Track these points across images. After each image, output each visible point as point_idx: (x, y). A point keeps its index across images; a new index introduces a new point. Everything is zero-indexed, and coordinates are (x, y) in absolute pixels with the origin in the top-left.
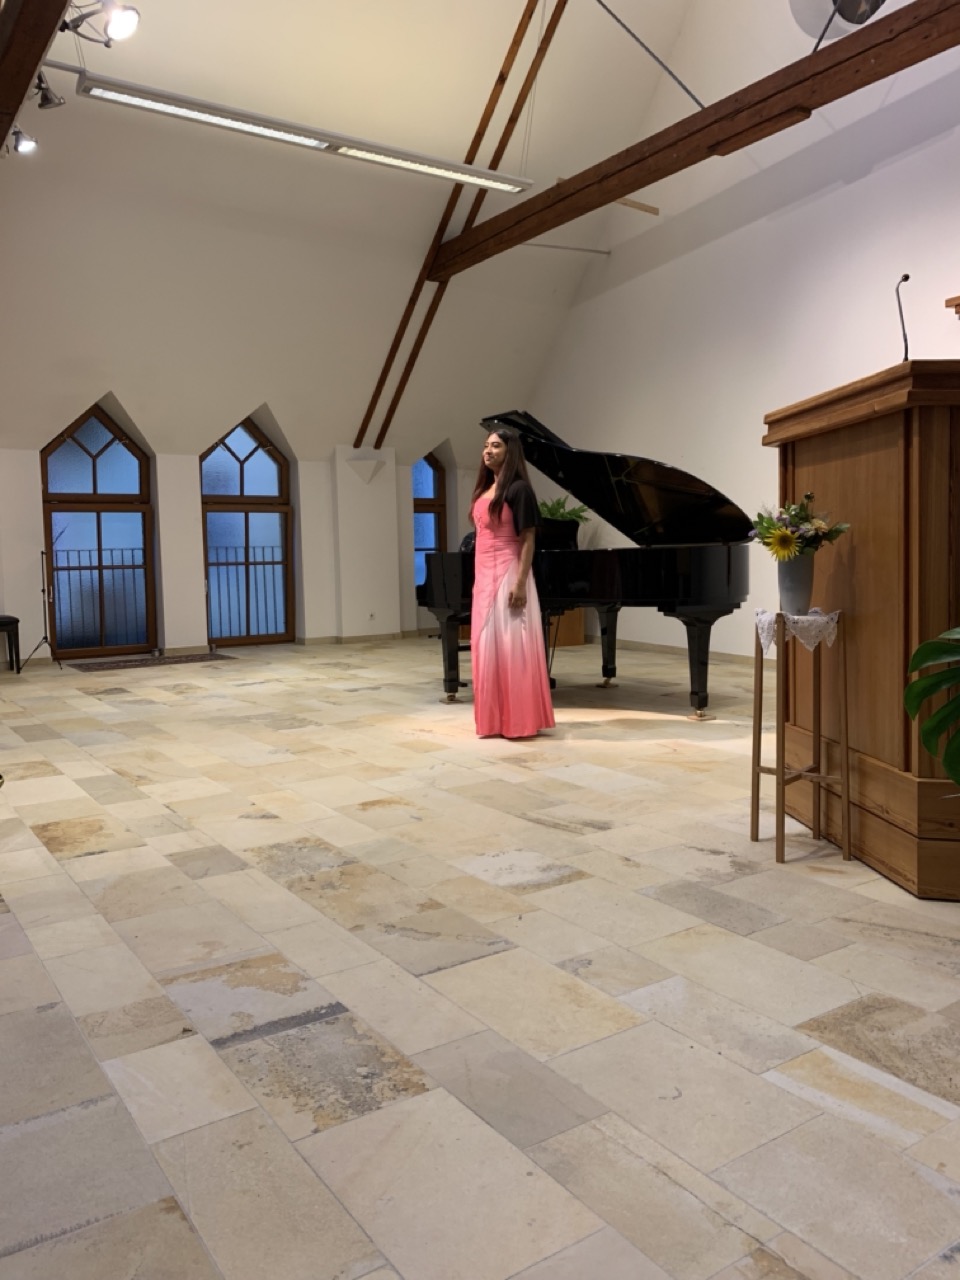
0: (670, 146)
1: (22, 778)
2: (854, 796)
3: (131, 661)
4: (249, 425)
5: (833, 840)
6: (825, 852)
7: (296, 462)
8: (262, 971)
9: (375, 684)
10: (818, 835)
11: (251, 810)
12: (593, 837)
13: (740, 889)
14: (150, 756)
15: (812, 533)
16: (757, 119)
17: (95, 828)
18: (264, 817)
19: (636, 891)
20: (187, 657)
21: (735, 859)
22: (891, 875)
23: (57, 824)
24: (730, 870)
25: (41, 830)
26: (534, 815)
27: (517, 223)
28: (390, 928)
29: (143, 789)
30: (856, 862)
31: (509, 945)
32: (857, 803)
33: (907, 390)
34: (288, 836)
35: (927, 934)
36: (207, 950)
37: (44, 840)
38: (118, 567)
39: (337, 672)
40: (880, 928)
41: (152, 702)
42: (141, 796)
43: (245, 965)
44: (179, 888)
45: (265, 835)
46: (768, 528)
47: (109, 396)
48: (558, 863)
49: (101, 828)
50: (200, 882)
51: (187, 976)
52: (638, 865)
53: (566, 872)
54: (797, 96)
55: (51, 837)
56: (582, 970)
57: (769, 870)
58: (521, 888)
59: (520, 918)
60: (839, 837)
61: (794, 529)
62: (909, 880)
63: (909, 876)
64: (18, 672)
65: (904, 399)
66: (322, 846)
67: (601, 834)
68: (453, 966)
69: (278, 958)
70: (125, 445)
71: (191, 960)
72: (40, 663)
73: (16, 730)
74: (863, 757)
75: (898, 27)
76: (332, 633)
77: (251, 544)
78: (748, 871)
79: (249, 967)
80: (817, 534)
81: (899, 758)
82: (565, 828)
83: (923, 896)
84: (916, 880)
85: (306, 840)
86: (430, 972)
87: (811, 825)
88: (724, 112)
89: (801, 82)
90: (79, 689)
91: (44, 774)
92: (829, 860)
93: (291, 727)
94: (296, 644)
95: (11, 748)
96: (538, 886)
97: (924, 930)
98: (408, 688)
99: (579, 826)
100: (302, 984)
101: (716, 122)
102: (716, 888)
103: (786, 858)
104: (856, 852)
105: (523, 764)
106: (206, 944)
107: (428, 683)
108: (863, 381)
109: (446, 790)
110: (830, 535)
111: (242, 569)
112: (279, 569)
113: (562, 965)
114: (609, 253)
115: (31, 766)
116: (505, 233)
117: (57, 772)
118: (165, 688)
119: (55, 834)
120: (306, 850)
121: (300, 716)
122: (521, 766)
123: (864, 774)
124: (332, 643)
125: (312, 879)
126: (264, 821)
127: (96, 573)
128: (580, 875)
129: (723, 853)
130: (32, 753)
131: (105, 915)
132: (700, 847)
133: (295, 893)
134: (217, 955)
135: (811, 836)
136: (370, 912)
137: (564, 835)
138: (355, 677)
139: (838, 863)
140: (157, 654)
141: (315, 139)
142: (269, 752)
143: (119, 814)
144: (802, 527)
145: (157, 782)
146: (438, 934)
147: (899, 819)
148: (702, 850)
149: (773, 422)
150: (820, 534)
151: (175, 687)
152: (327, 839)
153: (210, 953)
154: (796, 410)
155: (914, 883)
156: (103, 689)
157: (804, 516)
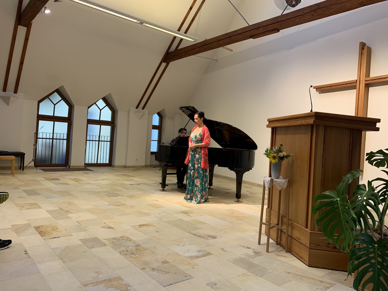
0: (239, 34)
1: (29, 209)
2: (290, 234)
3: (60, 169)
4: (105, 99)
5: (282, 246)
6: (280, 249)
7: (117, 111)
8: (115, 283)
9: (139, 182)
10: (277, 244)
11: (104, 225)
12: (211, 241)
13: (257, 261)
14: (70, 204)
15: (282, 156)
16: (265, 31)
17: (55, 229)
18: (109, 228)
19: (227, 260)
20: (78, 169)
21: (254, 250)
22: (300, 258)
23: (42, 226)
24: (253, 254)
25: (37, 228)
26: (193, 232)
27: (192, 50)
28: (154, 269)
29: (69, 215)
30: (289, 253)
31: (191, 277)
32: (290, 236)
33: (313, 120)
34: (118, 235)
35: (312, 279)
36: (97, 274)
37: (39, 232)
38: (58, 139)
39: (126, 178)
40: (299, 276)
41: (68, 184)
42: (69, 218)
43: (110, 280)
44: (85, 251)
45: (110, 234)
46: (270, 153)
47: (62, 87)
48: (202, 249)
49: (57, 229)
50: (91, 250)
51: (92, 283)
52: (226, 251)
53: (205, 253)
54: (276, 26)
55: (41, 231)
56: (214, 287)
57: (264, 254)
58: (191, 258)
59: (193, 268)
60: (284, 245)
61: (277, 154)
62: (305, 261)
63: (306, 259)
64: (23, 170)
65: (312, 122)
66: (128, 239)
67: (214, 240)
68: (175, 284)
69: (119, 278)
70: (65, 102)
71: (92, 278)
72: (30, 168)
73: (24, 191)
74: (293, 222)
75: (305, 12)
76: (124, 164)
77: (101, 135)
78: (258, 255)
79: (111, 281)
80: (283, 156)
81: (304, 224)
82: (203, 237)
83: (310, 266)
84: (308, 261)
85: (123, 237)
86: (168, 286)
87: (275, 241)
88: (255, 27)
89: (278, 22)
90: (44, 178)
91: (35, 208)
92: (281, 252)
93: (114, 196)
94: (112, 167)
95: (24, 198)
96: (197, 257)
97: (311, 277)
98: (149, 185)
99: (207, 237)
100: (129, 288)
101: (252, 30)
102: (250, 260)
103: (269, 251)
104: (289, 250)
105: (188, 214)
106: (96, 272)
107: (155, 184)
108: (299, 115)
109: (165, 222)
110: (287, 157)
111: (97, 142)
112: (109, 143)
113: (208, 285)
114: (216, 60)
115: (31, 204)
116: (188, 52)
117: (40, 207)
118: (71, 179)
119: (42, 230)
120: (124, 240)
121: (116, 192)
122: (187, 215)
123: (293, 228)
124: (123, 167)
125: (127, 251)
126: (109, 229)
127: (51, 140)
128: (209, 254)
129: (250, 248)
130: (31, 200)
131: (62, 260)
132: (244, 246)
133: (122, 255)
134: (100, 276)
135: (275, 244)
136: (146, 263)
137: (203, 240)
138: (132, 180)
139: (284, 253)
140: (68, 167)
141: (136, 20)
142: (108, 205)
143: (62, 223)
144: (279, 154)
145: (73, 213)
146: (169, 272)
147: (303, 242)
148: (244, 247)
149: (270, 121)
150: (284, 156)
151: (75, 179)
152: (130, 237)
153: (98, 276)
154: (278, 119)
155: (307, 262)
156: (52, 178)
157: (280, 151)
